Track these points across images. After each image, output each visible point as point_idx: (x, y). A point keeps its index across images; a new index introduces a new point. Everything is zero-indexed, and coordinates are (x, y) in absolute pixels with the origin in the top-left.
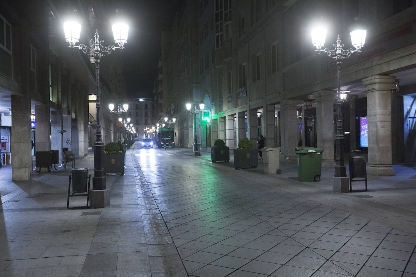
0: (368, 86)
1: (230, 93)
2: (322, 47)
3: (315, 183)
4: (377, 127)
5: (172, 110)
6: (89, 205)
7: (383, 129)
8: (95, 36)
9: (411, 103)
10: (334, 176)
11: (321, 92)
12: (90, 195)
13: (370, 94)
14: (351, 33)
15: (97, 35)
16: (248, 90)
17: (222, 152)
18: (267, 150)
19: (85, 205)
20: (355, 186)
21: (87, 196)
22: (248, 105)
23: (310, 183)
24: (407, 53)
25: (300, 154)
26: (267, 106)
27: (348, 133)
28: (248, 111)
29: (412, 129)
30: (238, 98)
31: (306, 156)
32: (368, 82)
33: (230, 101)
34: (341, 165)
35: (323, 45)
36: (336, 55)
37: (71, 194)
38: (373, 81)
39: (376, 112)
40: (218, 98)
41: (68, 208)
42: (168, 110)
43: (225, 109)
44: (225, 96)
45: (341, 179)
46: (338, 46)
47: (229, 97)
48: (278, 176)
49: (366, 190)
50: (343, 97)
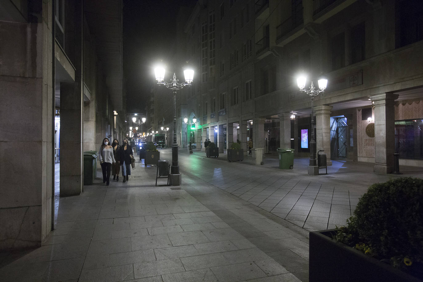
0: (316, 112)
1: (212, 112)
2: (303, 88)
3: (290, 170)
4: (322, 136)
5: (163, 122)
6: (169, 184)
7: (326, 137)
8: (174, 77)
9: (333, 122)
10: (310, 165)
11: (284, 113)
12: (170, 178)
13: (318, 116)
14: (318, 81)
15: (175, 76)
16: (227, 110)
17: (214, 151)
18: (256, 150)
19: (167, 184)
20: (321, 171)
21: (167, 178)
22: (227, 120)
23: (288, 170)
24: (343, 93)
25: (281, 152)
26: (242, 121)
27: (293, 139)
28: (227, 124)
29: (333, 137)
30: (219, 115)
31: (286, 153)
32: (317, 109)
33: (213, 118)
34: (314, 159)
35: (304, 87)
36: (311, 93)
37: (158, 177)
38: (321, 109)
39: (322, 128)
40: (203, 114)
41: (156, 185)
42: (160, 122)
43: (208, 122)
44: (209, 114)
45: (314, 167)
46: (312, 88)
47: (211, 115)
48: (262, 166)
49: (326, 174)
50: (293, 117)
